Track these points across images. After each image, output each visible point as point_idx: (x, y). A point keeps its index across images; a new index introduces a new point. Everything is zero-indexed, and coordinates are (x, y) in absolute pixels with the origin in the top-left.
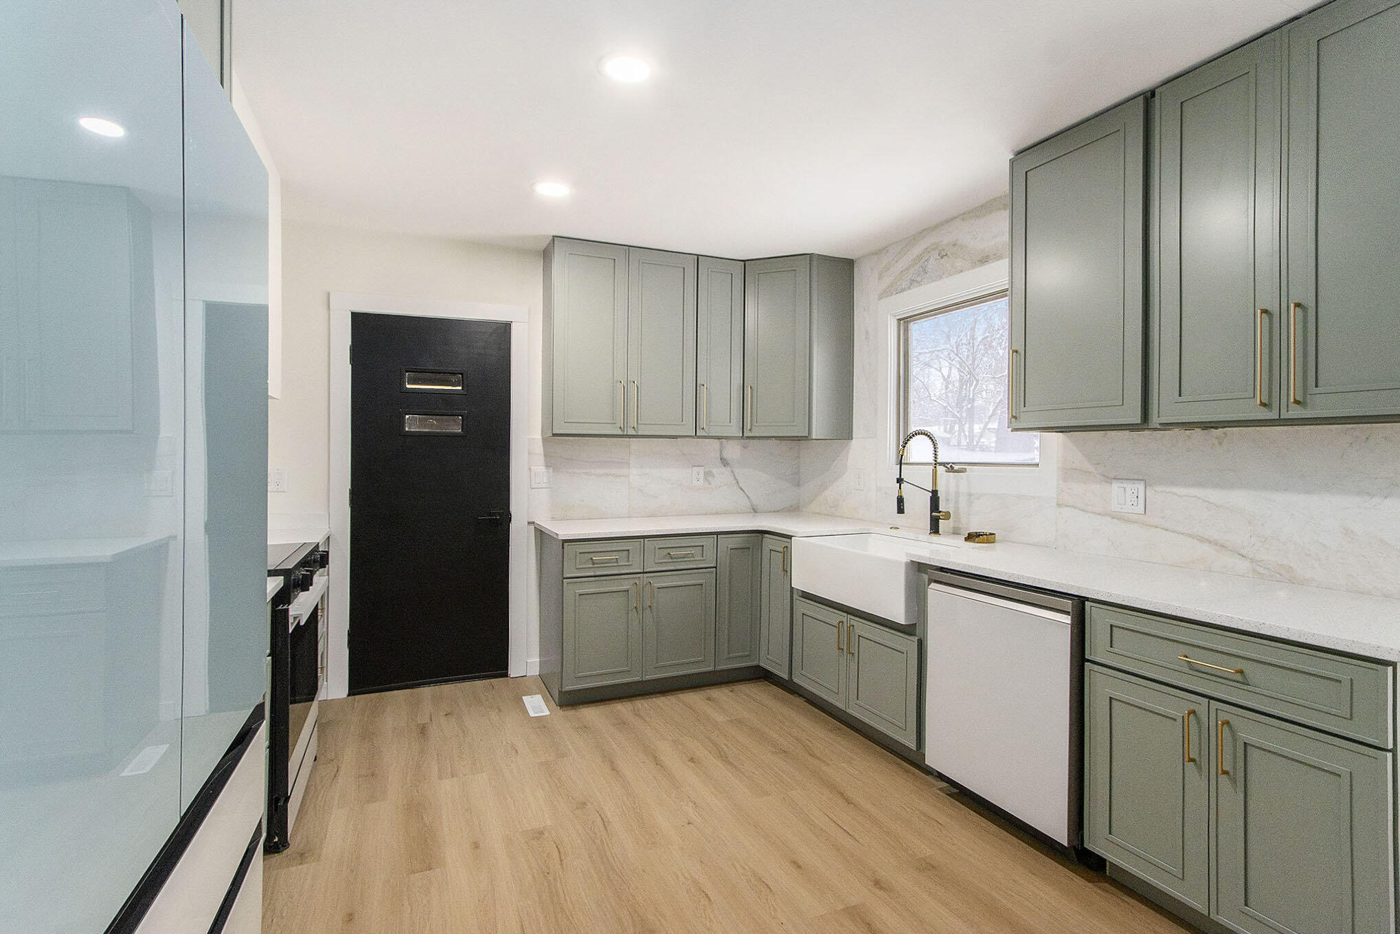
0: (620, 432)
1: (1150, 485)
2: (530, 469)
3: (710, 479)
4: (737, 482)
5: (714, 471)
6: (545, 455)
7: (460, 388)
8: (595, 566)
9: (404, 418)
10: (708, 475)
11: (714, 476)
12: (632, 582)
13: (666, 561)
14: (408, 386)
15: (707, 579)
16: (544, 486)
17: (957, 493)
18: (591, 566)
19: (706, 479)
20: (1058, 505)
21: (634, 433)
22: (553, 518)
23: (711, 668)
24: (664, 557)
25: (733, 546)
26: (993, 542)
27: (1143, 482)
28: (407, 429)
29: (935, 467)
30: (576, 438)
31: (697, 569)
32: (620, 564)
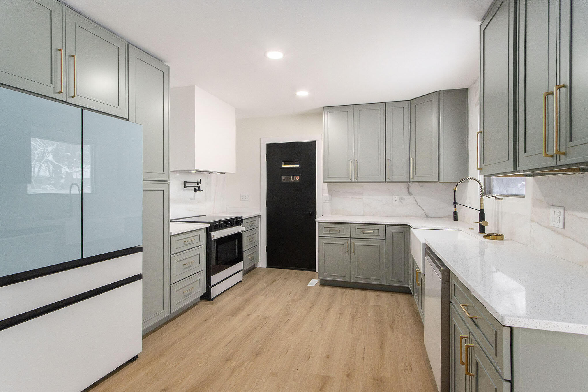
0: (350, 181)
1: (566, 210)
2: (323, 195)
3: (402, 201)
4: (417, 203)
5: (405, 197)
6: (328, 190)
7: (298, 166)
8: (330, 233)
9: (281, 178)
10: (401, 199)
11: (404, 200)
12: (346, 241)
13: (361, 234)
14: (283, 166)
15: (381, 244)
16: (328, 201)
17: (498, 211)
18: (329, 233)
19: (400, 201)
20: (531, 221)
21: (356, 181)
22: (331, 214)
23: (383, 283)
24: (360, 232)
25: (393, 231)
26: (502, 240)
27: (563, 207)
28: (283, 181)
29: (482, 197)
30: (340, 183)
31: (376, 239)
32: (340, 233)
